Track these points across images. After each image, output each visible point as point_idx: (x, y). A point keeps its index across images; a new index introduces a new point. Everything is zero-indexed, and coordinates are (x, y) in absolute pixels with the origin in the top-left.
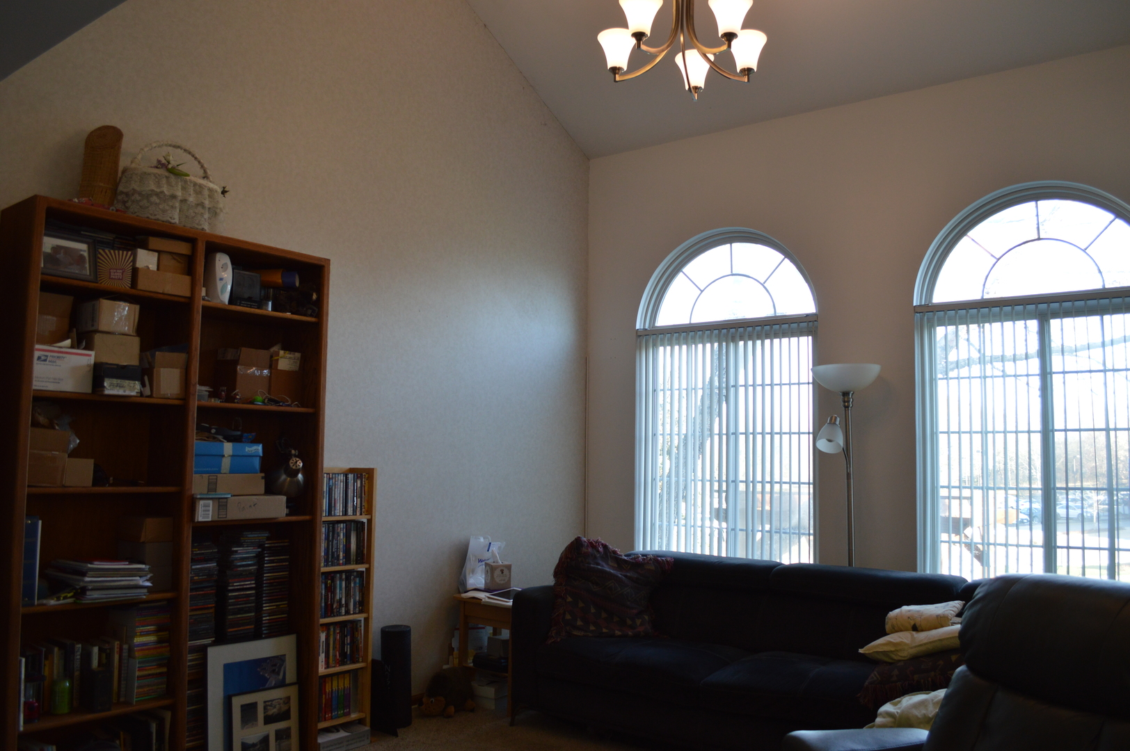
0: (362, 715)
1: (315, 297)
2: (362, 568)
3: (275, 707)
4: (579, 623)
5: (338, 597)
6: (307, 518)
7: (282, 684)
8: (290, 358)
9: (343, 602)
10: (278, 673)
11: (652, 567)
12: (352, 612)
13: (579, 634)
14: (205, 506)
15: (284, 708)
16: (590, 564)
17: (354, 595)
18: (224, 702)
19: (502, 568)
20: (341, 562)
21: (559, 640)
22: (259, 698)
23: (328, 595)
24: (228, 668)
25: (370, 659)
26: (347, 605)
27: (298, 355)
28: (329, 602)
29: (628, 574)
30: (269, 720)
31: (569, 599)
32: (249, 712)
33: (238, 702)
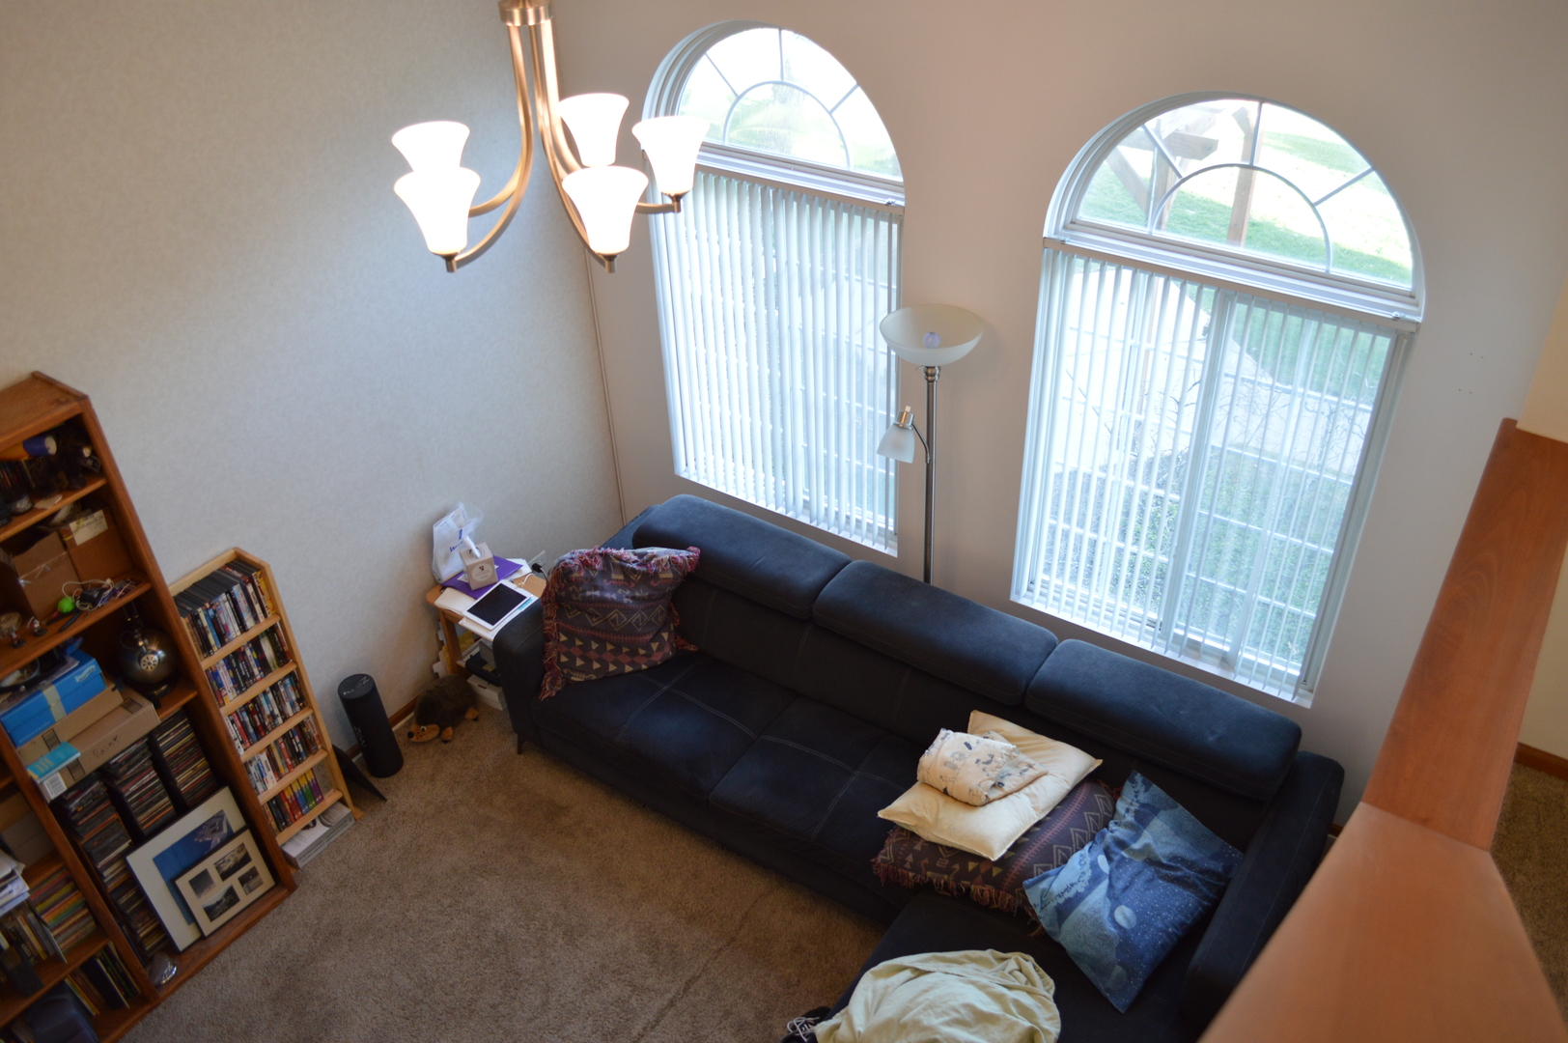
0: (338, 795)
1: (87, 452)
2: (289, 668)
3: (229, 860)
4: (579, 662)
5: (268, 712)
6: (191, 696)
7: (231, 836)
8: (88, 524)
9: (277, 712)
10: (221, 829)
11: (670, 575)
12: (291, 714)
13: (579, 680)
14: (51, 783)
15: (242, 854)
16: (584, 591)
17: (288, 697)
18: (169, 888)
19: (480, 565)
20: (258, 677)
21: (554, 694)
22: (208, 865)
23: (254, 719)
24: (160, 861)
25: (329, 747)
26: (282, 712)
27: (99, 514)
28: (259, 724)
29: (637, 594)
30: (225, 876)
31: (563, 638)
32: (201, 883)
33: (183, 883)
